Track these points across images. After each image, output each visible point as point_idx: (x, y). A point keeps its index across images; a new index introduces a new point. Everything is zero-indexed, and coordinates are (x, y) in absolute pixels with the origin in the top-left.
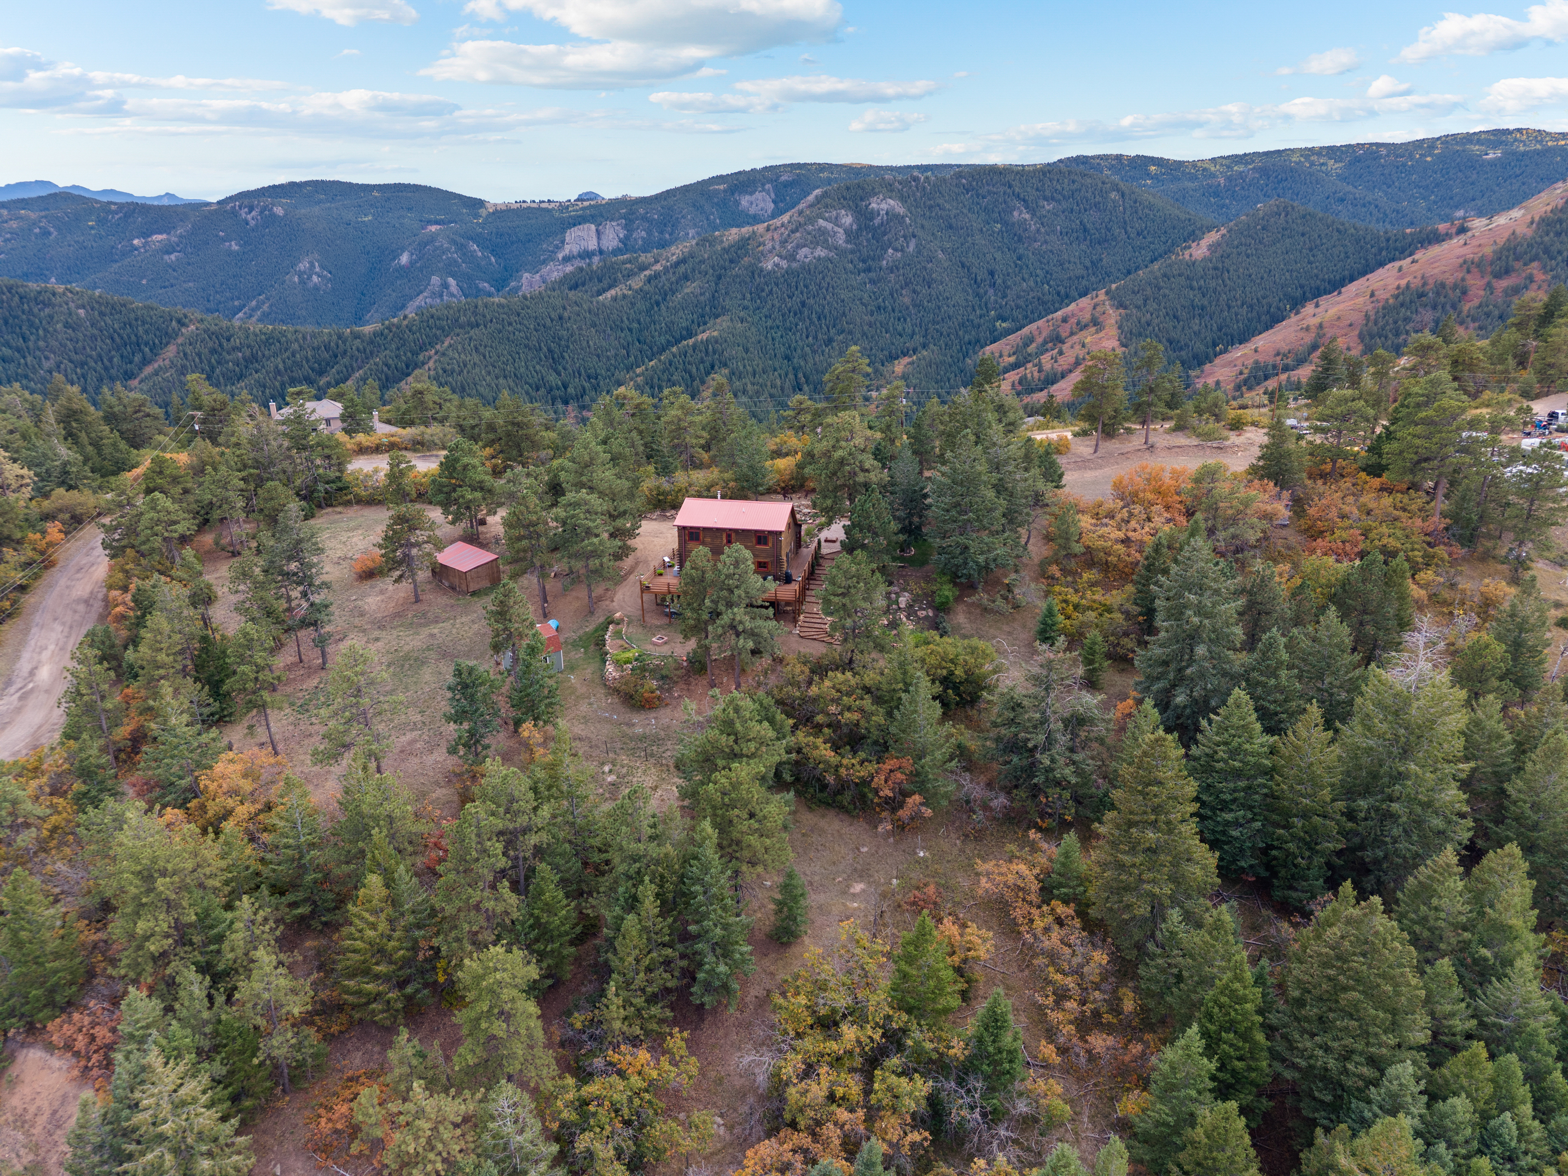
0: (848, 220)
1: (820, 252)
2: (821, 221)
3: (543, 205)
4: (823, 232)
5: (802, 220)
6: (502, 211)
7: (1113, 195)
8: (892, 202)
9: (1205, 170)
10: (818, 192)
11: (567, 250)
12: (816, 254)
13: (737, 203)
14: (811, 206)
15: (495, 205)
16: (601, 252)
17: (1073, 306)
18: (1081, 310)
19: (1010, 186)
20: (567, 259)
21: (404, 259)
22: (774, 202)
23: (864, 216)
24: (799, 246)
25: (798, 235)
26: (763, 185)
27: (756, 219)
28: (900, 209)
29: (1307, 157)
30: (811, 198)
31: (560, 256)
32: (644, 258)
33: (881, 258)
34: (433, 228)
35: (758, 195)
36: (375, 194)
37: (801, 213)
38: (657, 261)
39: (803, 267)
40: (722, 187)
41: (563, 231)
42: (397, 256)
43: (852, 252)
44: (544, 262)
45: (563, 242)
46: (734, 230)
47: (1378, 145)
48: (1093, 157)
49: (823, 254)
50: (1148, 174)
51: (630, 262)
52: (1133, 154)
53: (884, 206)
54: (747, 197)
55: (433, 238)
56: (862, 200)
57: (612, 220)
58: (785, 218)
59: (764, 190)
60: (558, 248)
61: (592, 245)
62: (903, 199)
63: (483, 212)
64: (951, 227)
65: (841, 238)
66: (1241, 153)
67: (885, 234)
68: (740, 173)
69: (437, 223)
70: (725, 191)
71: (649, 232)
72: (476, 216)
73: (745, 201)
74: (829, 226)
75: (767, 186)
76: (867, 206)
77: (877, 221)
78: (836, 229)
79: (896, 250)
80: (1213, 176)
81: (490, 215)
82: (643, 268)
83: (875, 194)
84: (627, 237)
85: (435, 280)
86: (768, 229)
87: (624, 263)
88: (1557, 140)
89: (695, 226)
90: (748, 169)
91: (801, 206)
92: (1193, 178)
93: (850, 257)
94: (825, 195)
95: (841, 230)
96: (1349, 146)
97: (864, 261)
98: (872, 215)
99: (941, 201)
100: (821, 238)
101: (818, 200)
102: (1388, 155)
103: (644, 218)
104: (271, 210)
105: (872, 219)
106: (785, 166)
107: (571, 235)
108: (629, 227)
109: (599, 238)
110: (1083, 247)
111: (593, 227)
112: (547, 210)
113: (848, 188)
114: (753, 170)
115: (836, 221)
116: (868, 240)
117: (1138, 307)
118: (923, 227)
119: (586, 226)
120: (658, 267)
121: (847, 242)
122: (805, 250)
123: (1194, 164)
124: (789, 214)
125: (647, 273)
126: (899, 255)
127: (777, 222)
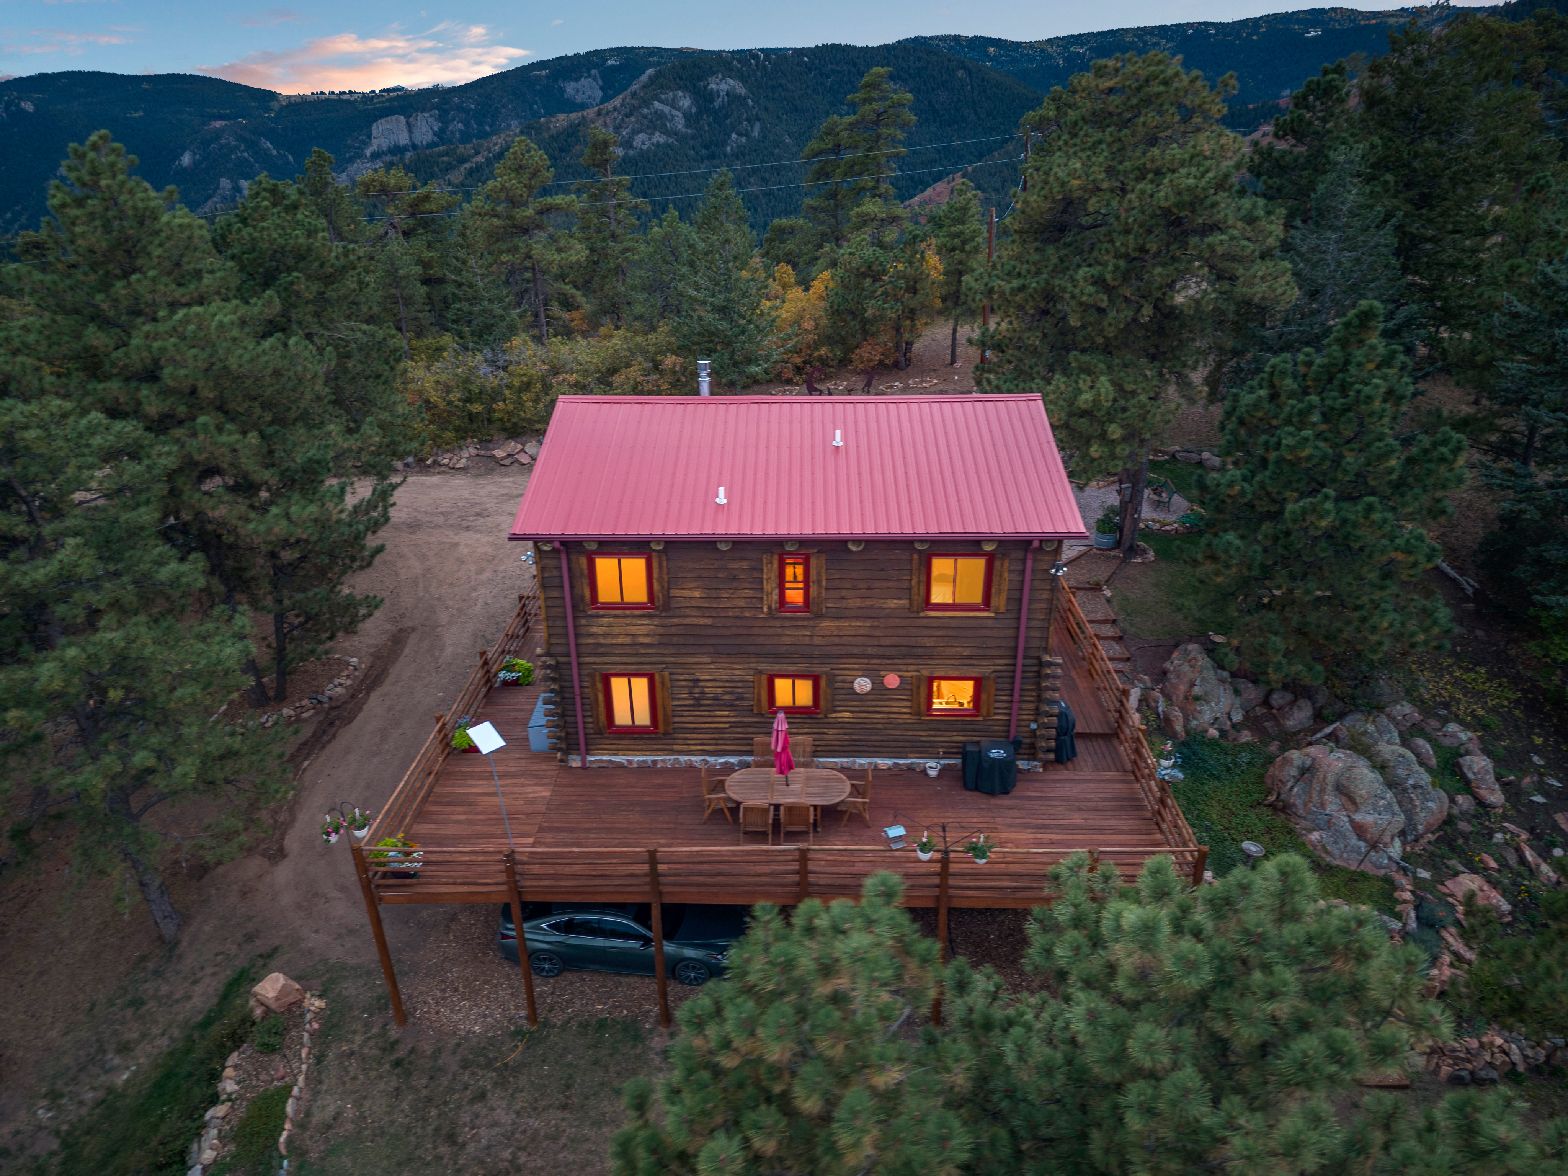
0: (686, 102)
1: (659, 138)
2: (656, 104)
3: (344, 97)
4: (660, 115)
5: (635, 102)
6: (297, 104)
7: (960, 73)
8: (732, 82)
9: (1042, 51)
10: (651, 71)
11: (375, 145)
12: (654, 140)
13: (562, 91)
14: (645, 87)
15: (288, 97)
16: (414, 147)
17: (929, 191)
18: (939, 195)
19: (855, 65)
20: (375, 156)
21: (186, 159)
22: (602, 88)
23: (704, 98)
24: (635, 132)
25: (633, 119)
26: (589, 70)
27: (583, 106)
28: (741, 90)
29: (1140, 37)
30: (644, 78)
31: (368, 152)
32: (461, 149)
33: (724, 143)
34: (218, 124)
35: (584, 81)
36: (145, 86)
37: (634, 95)
38: (477, 153)
39: (641, 153)
40: (543, 73)
41: (369, 125)
42: (178, 157)
43: (693, 137)
44: (351, 160)
45: (370, 136)
46: (561, 116)
47: (1206, 24)
48: (932, 38)
49: (661, 140)
50: (987, 55)
51: (447, 154)
52: (971, 35)
53: (724, 87)
54: (573, 84)
55: (217, 135)
56: (700, 79)
57: (424, 110)
58: (617, 101)
59: (589, 76)
60: (366, 144)
61: (403, 139)
62: (743, 79)
63: (275, 105)
64: (796, 109)
65: (680, 123)
66: (1076, 33)
67: (727, 117)
68: (562, 58)
69: (221, 117)
70: (547, 77)
71: (467, 124)
72: (268, 110)
73: (570, 88)
74: (666, 109)
75: (594, 72)
76: (705, 87)
77: (717, 103)
78: (674, 112)
79: (740, 134)
80: (1050, 57)
81: (283, 108)
82: (463, 160)
83: (713, 73)
84: (442, 130)
85: (225, 183)
86: (599, 114)
87: (441, 155)
88: (1369, 19)
89: (518, 116)
90: (570, 53)
91: (634, 87)
92: (1032, 59)
93: (692, 142)
94: (659, 74)
95: (679, 114)
96: (1179, 26)
97: (707, 147)
98: (711, 96)
99: (784, 81)
100: (658, 123)
101: (652, 80)
102: (1216, 34)
103: (460, 108)
104: (18, 104)
105: (712, 101)
106: (611, 50)
107: (379, 128)
108: (443, 118)
109: (410, 131)
110: (933, 129)
111: (402, 118)
112: (347, 101)
113: (683, 67)
114: (577, 55)
115: (674, 105)
116: (709, 124)
117: (996, 190)
118: (766, 109)
119: (394, 117)
120: (480, 159)
121: (687, 126)
122: (641, 137)
123: (1031, 45)
124: (621, 96)
125: (467, 165)
126: (744, 140)
127: (609, 106)
